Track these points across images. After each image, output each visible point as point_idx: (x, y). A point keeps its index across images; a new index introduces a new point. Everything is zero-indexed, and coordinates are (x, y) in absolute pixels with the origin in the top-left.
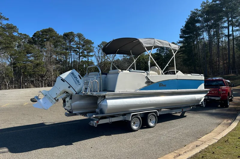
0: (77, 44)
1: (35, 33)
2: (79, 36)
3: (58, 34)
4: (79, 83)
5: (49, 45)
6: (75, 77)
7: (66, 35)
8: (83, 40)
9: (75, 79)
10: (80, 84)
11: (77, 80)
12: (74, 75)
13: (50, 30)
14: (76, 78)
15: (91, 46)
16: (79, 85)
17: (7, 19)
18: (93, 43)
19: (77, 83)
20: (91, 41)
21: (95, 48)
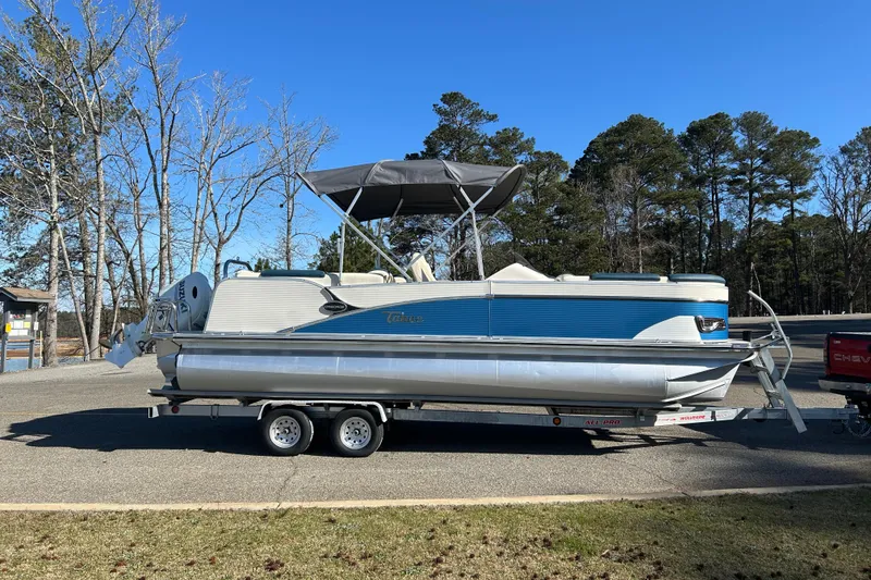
0: (739, 157)
1: (591, 143)
2: (751, 123)
3: (671, 131)
5: (623, 179)
7: (697, 131)
8: (765, 136)
13: (634, 124)
15: (806, 157)
17: (493, 118)
18: (816, 141)
20: (807, 135)
21: (823, 162)
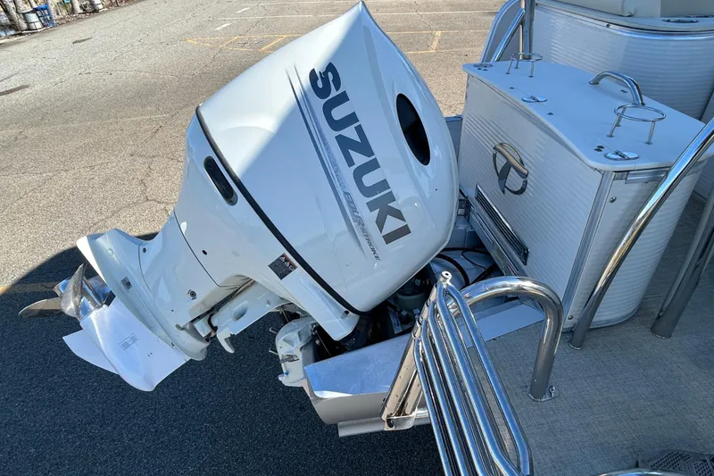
4: (392, 224)
6: (350, 132)
9: (349, 174)
10: (404, 231)
11: (370, 179)
12: (339, 113)
14: (359, 159)
16: (389, 238)
19: (370, 217)
